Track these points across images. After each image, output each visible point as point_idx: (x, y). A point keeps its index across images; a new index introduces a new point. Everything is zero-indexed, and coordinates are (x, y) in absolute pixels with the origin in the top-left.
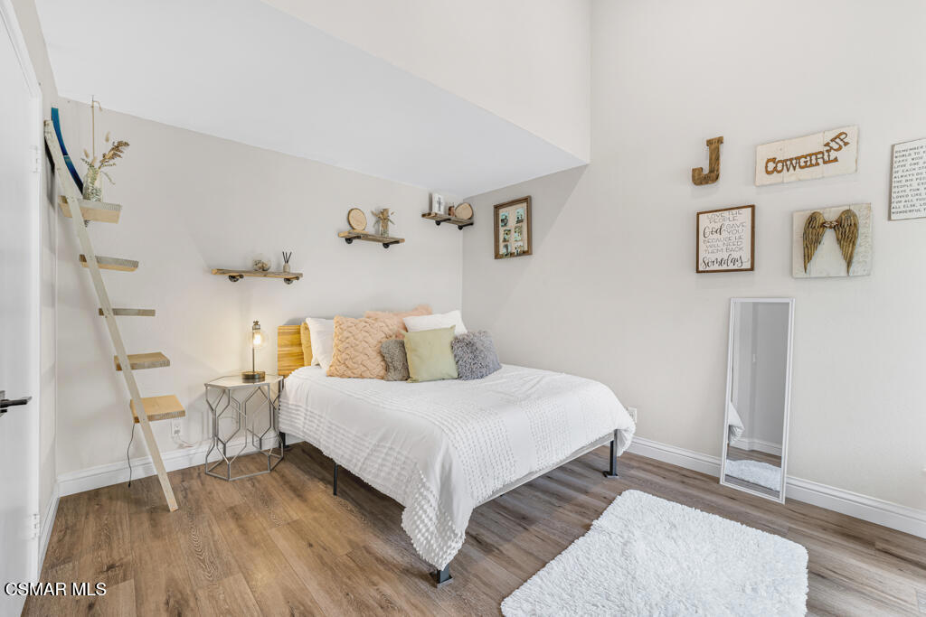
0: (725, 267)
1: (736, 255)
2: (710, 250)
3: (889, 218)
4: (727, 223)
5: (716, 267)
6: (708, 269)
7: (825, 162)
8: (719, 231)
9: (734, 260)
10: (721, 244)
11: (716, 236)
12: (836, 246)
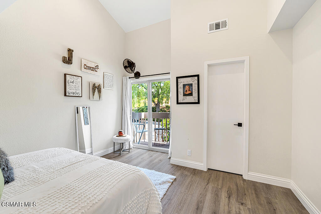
0: (74, 95)
1: (77, 92)
2: (70, 88)
3: (104, 88)
4: (75, 80)
5: (72, 95)
6: (69, 95)
7: (95, 71)
8: (73, 82)
9: (77, 93)
10: (73, 87)
11: (72, 84)
12: (97, 92)
